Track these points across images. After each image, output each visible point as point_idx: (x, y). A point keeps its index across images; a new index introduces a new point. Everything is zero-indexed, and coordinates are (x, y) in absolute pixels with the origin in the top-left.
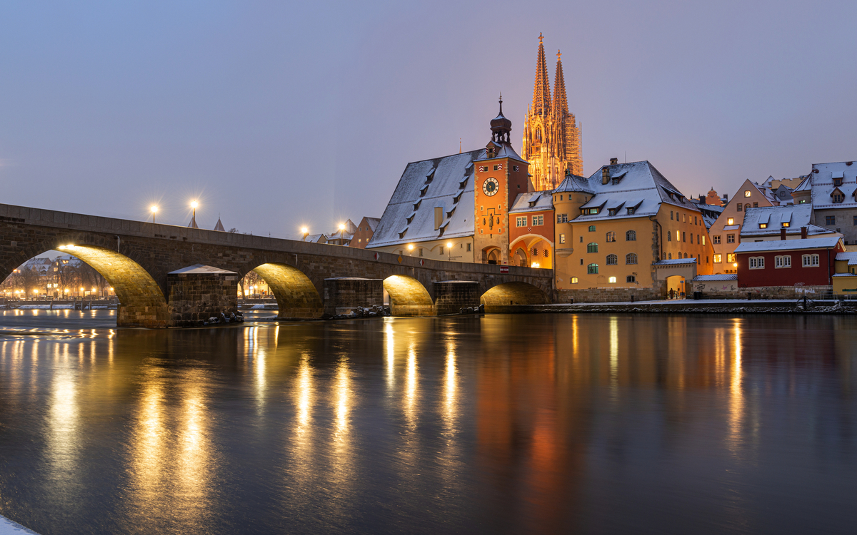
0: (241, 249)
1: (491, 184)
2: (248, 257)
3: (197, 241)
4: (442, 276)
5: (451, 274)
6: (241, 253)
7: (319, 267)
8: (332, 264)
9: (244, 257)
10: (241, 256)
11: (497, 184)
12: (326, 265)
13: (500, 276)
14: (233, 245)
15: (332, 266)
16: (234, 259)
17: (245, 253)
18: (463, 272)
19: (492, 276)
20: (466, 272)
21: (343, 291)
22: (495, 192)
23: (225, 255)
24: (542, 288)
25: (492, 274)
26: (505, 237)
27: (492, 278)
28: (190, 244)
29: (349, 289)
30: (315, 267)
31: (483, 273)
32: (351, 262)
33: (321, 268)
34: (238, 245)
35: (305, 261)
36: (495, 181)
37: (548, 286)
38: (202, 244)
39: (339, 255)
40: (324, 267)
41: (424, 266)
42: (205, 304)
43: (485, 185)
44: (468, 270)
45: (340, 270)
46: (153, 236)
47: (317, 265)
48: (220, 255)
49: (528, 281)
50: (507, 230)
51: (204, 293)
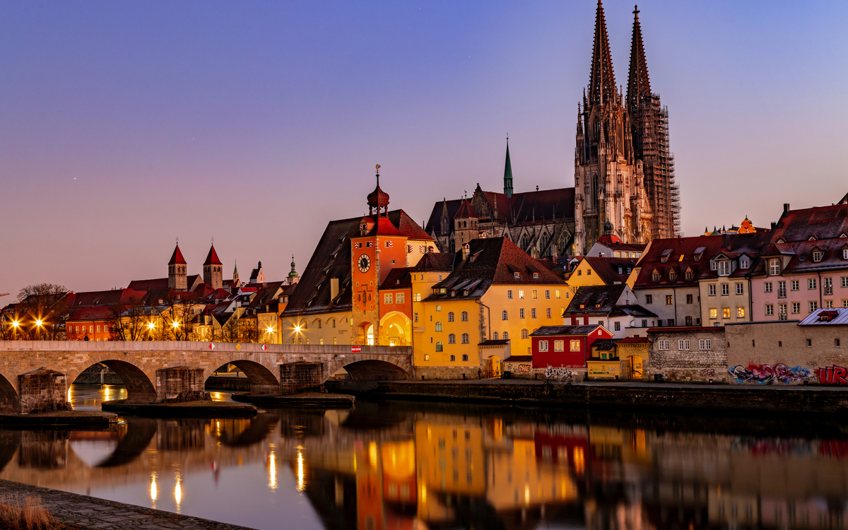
0: (78, 352)
1: (364, 260)
2: (84, 358)
3: (41, 350)
4: (289, 358)
5: (298, 356)
6: (79, 355)
7: (151, 360)
8: (164, 357)
9: (81, 358)
10: (79, 358)
11: (369, 261)
12: (158, 358)
13: (352, 355)
14: (71, 349)
15: (165, 358)
16: (72, 360)
17: (82, 355)
18: (312, 353)
19: (343, 356)
20: (315, 354)
21: (171, 380)
22: (368, 268)
23: (64, 358)
24: (399, 365)
25: (343, 354)
26: (375, 314)
27: (343, 358)
28: (36, 352)
29: (176, 377)
30: (147, 361)
31: (333, 353)
32: (184, 353)
33: (154, 361)
34: (75, 349)
35: (137, 357)
36: (367, 258)
37: (407, 363)
38: (45, 351)
39: (171, 349)
40: (157, 360)
41: (267, 350)
42: (43, 397)
43: (359, 262)
44: (317, 352)
45: (172, 361)
46: (6, 350)
47: (149, 359)
48: (61, 358)
49: (383, 359)
50: (377, 306)
51: (43, 389)
